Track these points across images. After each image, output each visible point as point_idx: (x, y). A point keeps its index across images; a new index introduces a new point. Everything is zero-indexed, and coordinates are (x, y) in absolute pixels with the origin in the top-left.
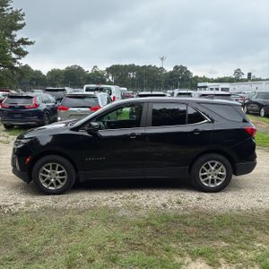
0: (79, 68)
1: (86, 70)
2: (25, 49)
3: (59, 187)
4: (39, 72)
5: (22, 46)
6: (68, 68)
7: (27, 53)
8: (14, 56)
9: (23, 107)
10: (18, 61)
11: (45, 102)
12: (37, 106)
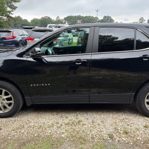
0: (49, 18)
1: (52, 19)
2: (15, 5)
3: (6, 111)
4: (26, 21)
5: (13, 3)
6: (42, 18)
7: (17, 7)
8: (9, 9)
9: (4, 38)
10: (12, 12)
11: (21, 35)
12: (14, 37)
